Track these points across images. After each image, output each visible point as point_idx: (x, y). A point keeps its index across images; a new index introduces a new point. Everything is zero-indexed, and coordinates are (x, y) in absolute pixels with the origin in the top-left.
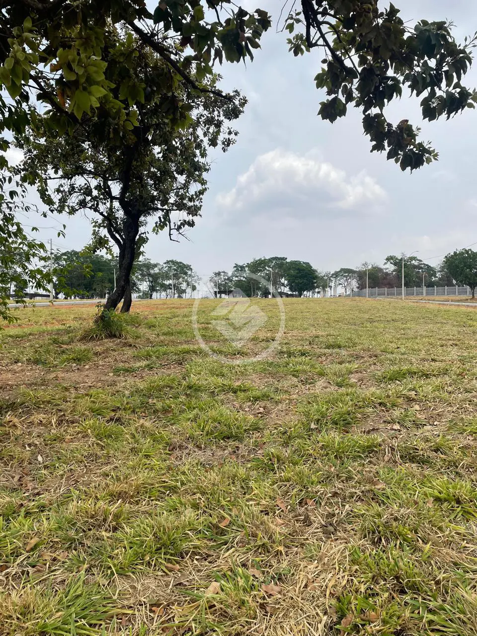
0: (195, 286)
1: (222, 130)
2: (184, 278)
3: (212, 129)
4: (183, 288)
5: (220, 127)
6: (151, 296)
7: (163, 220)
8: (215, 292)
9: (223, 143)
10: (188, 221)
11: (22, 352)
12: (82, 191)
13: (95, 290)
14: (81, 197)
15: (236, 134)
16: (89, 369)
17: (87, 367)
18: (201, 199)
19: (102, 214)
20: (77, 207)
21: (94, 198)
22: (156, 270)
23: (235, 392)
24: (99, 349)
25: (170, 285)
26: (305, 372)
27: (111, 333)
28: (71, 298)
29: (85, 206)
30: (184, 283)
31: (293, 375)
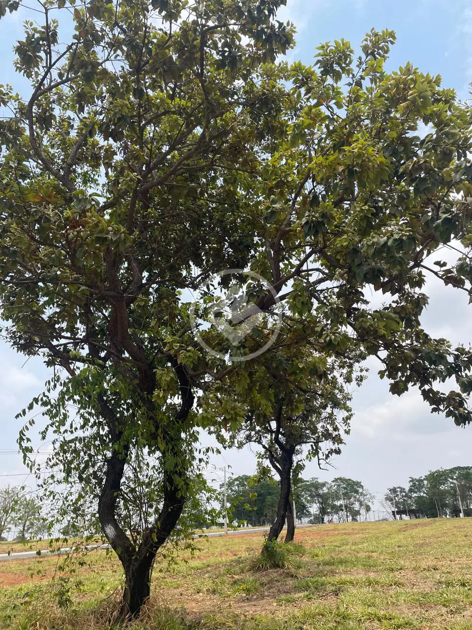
0: (368, 506)
1: (354, 369)
2: (355, 497)
3: (345, 371)
4: (357, 509)
5: (352, 367)
6: (323, 519)
7: (314, 447)
8: (393, 512)
9: (357, 380)
10: (335, 450)
11: (203, 583)
12: (248, 428)
13: (266, 516)
14: (248, 433)
15: (367, 371)
16: (257, 599)
17: (255, 597)
18: (349, 423)
19: (264, 447)
20: (244, 442)
21: (257, 432)
22: (325, 490)
23: (379, 620)
24: (265, 580)
25: (341, 505)
26: (456, 601)
27: (275, 562)
28: (244, 526)
29: (250, 441)
30: (357, 503)
31: (444, 605)
